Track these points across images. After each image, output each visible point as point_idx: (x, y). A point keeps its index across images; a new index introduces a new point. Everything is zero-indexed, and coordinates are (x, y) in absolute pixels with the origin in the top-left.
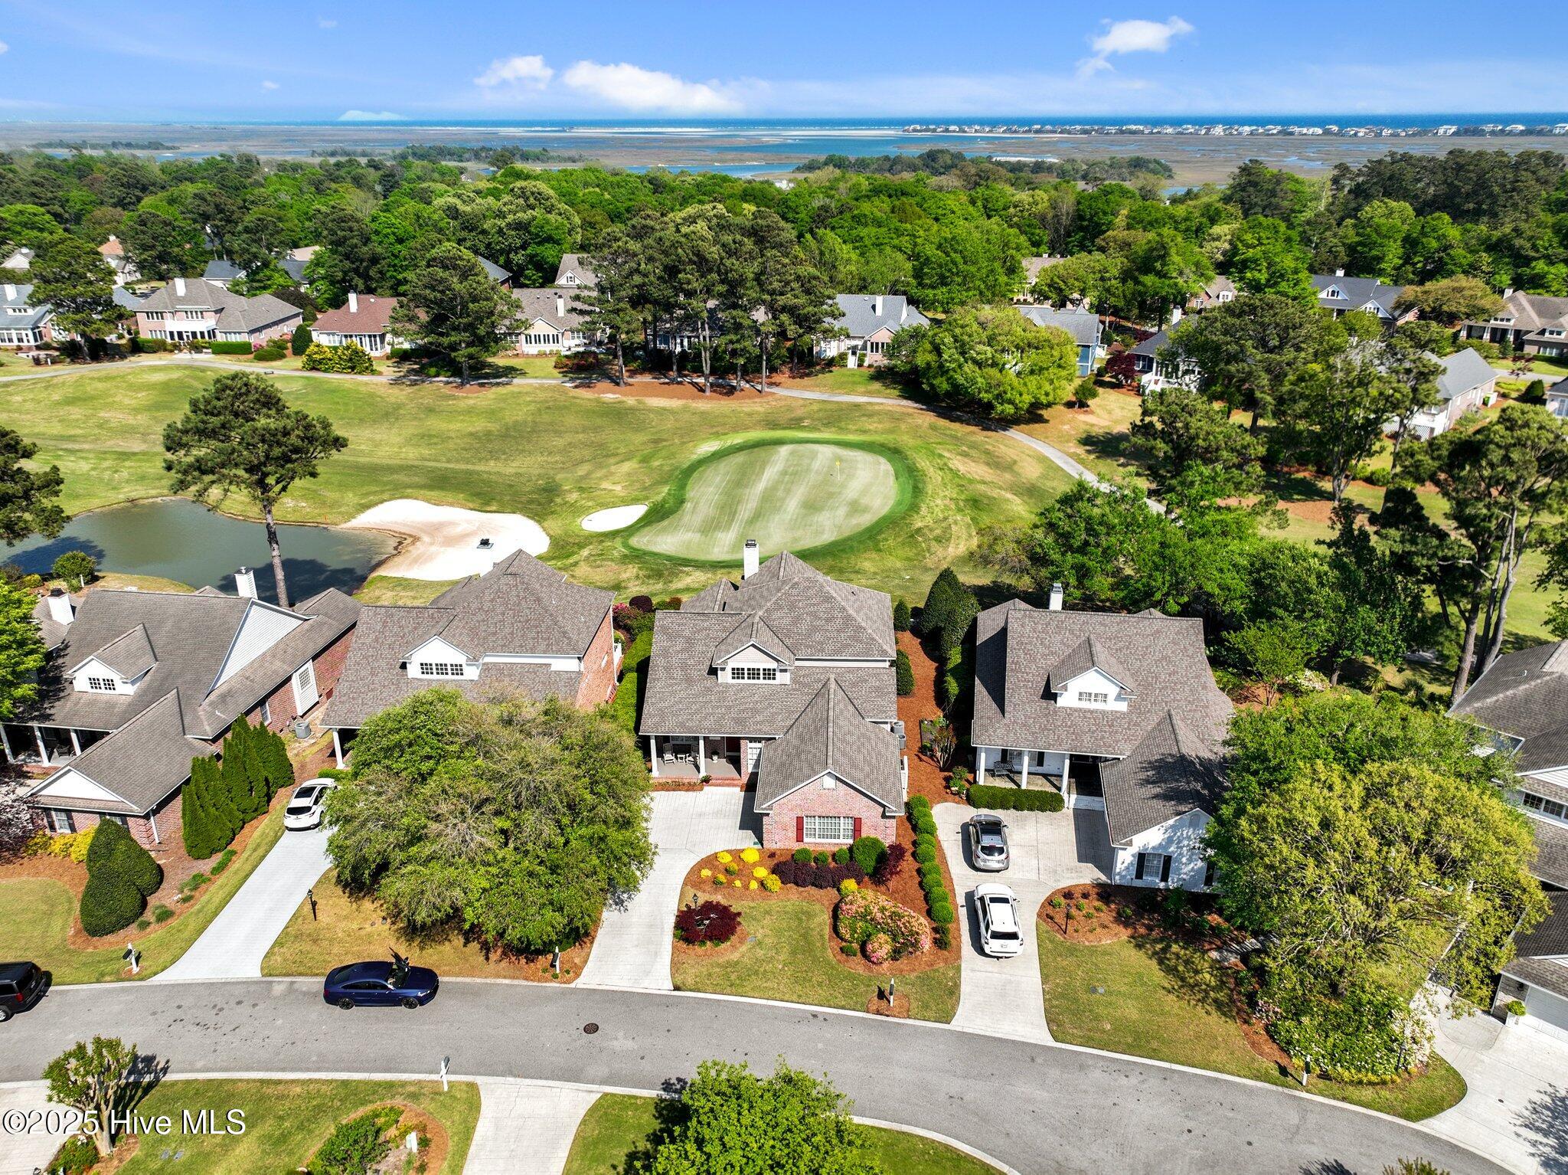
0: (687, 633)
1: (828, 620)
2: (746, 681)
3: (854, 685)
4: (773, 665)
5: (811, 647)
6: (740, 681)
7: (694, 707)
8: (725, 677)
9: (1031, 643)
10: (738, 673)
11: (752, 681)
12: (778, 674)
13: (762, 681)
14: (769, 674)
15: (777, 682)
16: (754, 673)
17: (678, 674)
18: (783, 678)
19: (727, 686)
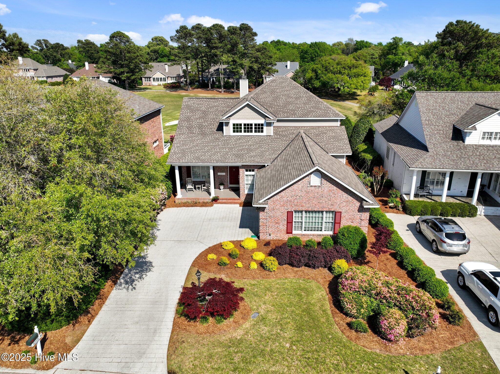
0: (203, 108)
1: (297, 98)
2: (243, 134)
3: (317, 135)
4: (262, 121)
5: (287, 112)
6: (239, 134)
7: (206, 148)
8: (228, 131)
9: (436, 109)
10: (237, 128)
11: (247, 134)
12: (265, 128)
13: (253, 134)
14: (259, 128)
15: (264, 134)
16: (248, 128)
17: (196, 131)
18: (268, 131)
19: (230, 137)
